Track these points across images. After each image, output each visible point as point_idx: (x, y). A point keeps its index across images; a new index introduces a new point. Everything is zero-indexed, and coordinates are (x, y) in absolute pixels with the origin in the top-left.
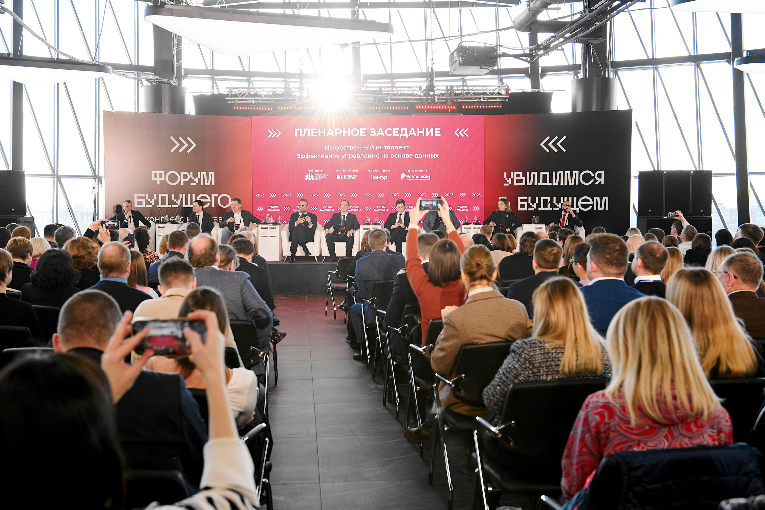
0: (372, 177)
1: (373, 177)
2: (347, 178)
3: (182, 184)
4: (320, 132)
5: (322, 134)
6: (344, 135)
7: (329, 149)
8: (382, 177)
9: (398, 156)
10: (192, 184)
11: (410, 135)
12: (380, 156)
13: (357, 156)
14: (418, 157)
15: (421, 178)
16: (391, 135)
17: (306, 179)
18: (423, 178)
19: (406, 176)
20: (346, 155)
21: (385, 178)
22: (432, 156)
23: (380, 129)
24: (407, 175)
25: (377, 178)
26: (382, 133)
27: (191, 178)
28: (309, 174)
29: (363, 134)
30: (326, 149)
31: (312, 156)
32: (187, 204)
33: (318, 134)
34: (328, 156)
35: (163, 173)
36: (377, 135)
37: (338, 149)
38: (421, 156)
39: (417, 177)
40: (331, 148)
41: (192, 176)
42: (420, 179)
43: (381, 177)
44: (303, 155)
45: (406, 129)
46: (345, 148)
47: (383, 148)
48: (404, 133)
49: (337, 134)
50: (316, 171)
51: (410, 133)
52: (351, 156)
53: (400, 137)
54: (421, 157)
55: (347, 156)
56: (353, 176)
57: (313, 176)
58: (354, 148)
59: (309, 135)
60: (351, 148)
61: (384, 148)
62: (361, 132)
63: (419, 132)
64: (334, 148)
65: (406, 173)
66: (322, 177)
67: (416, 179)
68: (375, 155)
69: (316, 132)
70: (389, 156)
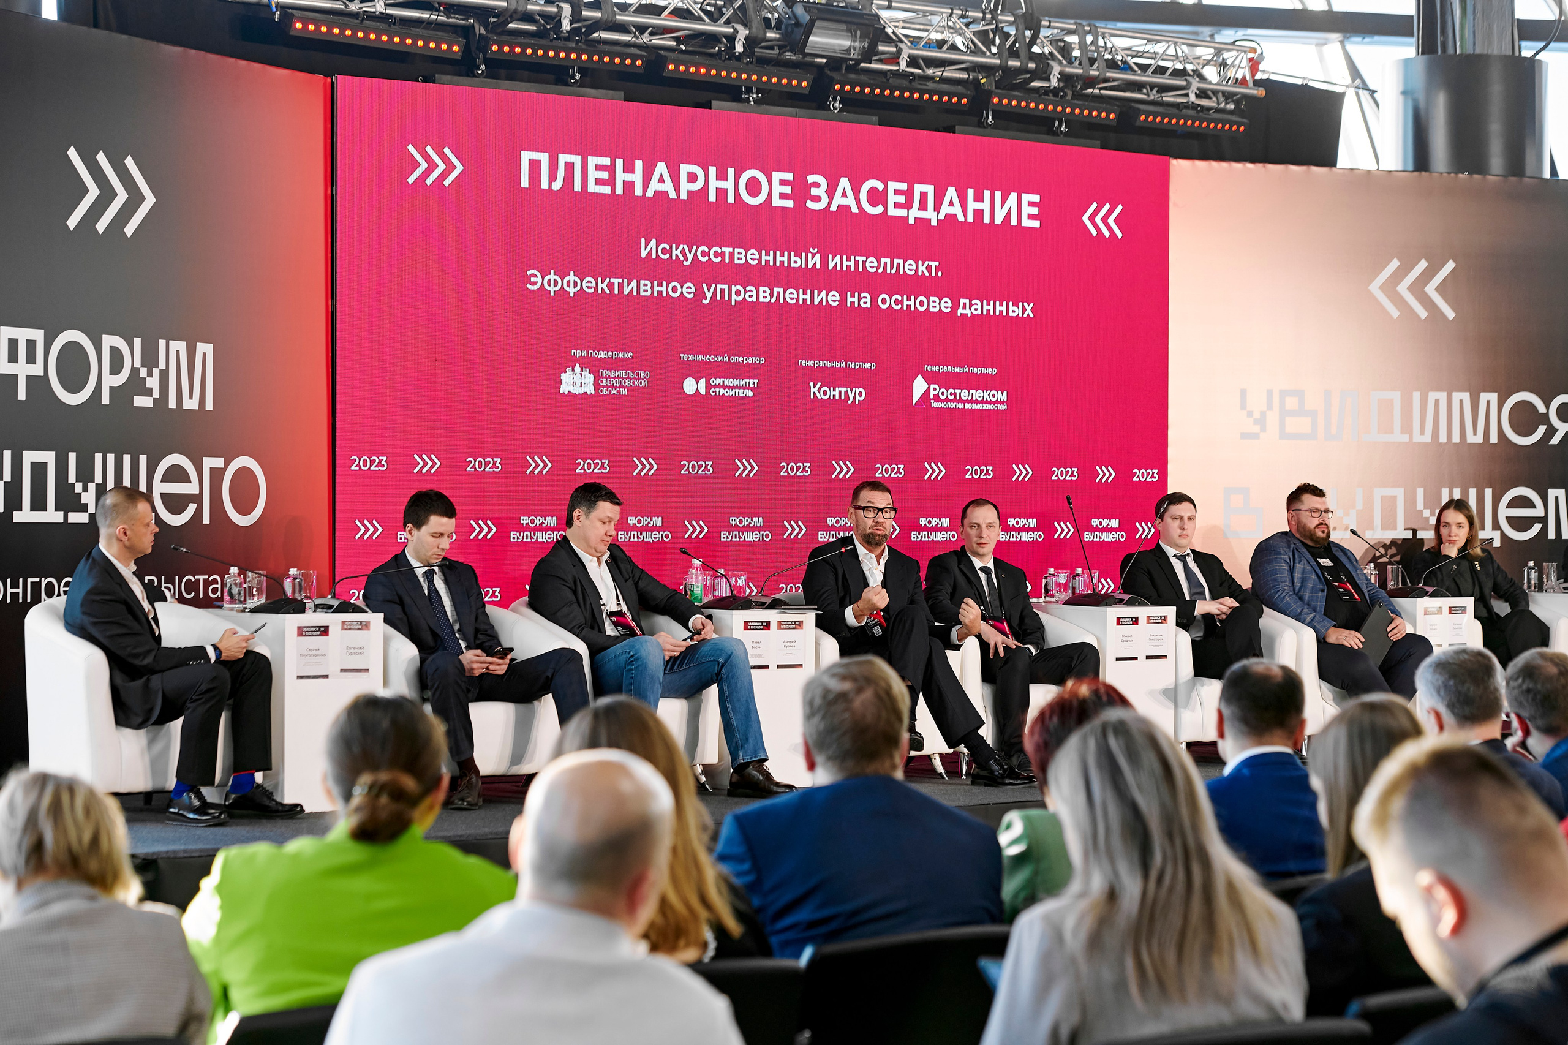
0: (813, 390)
1: (816, 390)
2: (722, 391)
3: (105, 400)
4: (621, 176)
5: (629, 186)
6: (712, 197)
7: (654, 256)
8: (846, 392)
9: (902, 302)
10: (140, 401)
11: (942, 217)
12: (843, 299)
13: (762, 294)
14: (967, 311)
15: (977, 402)
16: (879, 209)
17: (565, 389)
18: (983, 402)
19: (928, 391)
20: (719, 286)
21: (857, 395)
22: (1015, 311)
23: (844, 183)
24: (932, 386)
25: (831, 393)
26: (850, 201)
27: (135, 371)
28: (577, 368)
29: (783, 196)
30: (644, 254)
31: (588, 284)
33: (611, 182)
34: (652, 288)
35: (39, 337)
36: (834, 208)
37: (690, 257)
38: (978, 307)
39: (965, 394)
40: (664, 251)
41: (137, 364)
42: (975, 406)
43: (843, 390)
44: (552, 276)
45: (930, 189)
46: (716, 254)
47: (852, 263)
48: (923, 206)
49: (685, 187)
50: (602, 355)
51: (945, 209)
52: (738, 293)
53: (912, 221)
54: (979, 312)
55: (723, 290)
56: (742, 383)
57: (592, 377)
58: (749, 257)
59: (578, 187)
60: (741, 256)
61: (856, 263)
62: (777, 189)
63: (972, 205)
64: (674, 252)
65: (930, 378)
66: (628, 383)
67: (960, 406)
68: (824, 293)
69: (605, 175)
70: (874, 301)
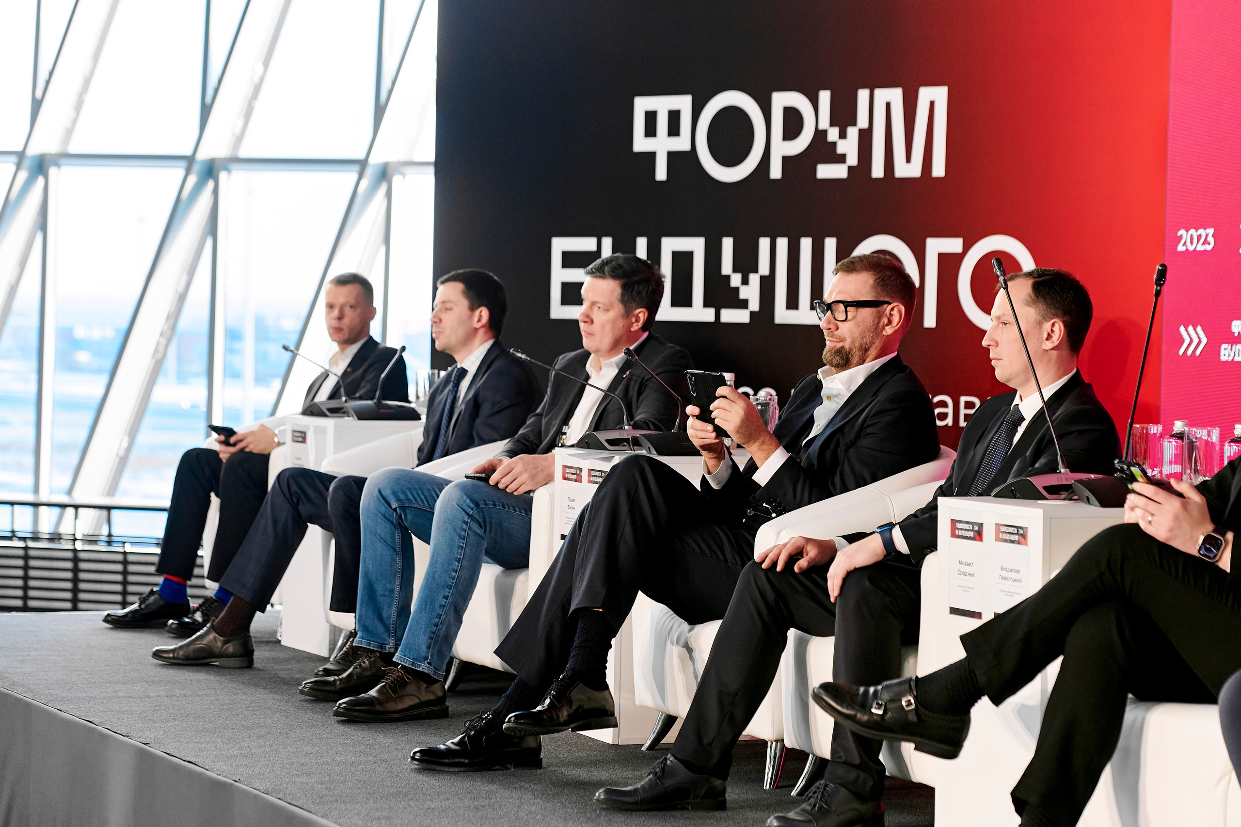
3: (776, 172)
10: (826, 171)
27: (820, 135)
32: (793, 303)
35: (683, 103)
41: (824, 122)
